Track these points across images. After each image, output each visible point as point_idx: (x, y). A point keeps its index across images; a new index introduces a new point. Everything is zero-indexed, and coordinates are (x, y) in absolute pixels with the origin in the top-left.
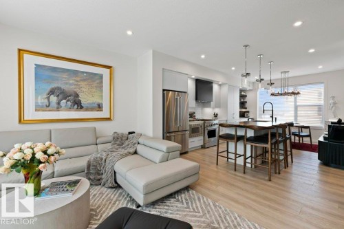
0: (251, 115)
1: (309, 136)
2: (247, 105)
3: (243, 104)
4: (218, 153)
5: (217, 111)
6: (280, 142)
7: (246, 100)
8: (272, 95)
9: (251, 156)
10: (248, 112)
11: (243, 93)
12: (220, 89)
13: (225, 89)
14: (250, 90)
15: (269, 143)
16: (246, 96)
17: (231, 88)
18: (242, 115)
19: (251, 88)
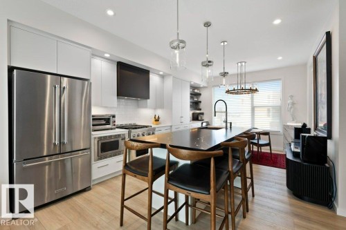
0: (206, 118)
1: (269, 144)
2: (201, 106)
3: (195, 105)
4: (123, 200)
5: (159, 113)
6: (235, 174)
7: (201, 99)
8: (228, 92)
9: (186, 203)
10: (203, 114)
11: (196, 91)
12: (163, 82)
13: (169, 82)
14: (204, 87)
15: (212, 190)
16: (200, 94)
17: (178, 82)
18: (196, 118)
19: (206, 85)
